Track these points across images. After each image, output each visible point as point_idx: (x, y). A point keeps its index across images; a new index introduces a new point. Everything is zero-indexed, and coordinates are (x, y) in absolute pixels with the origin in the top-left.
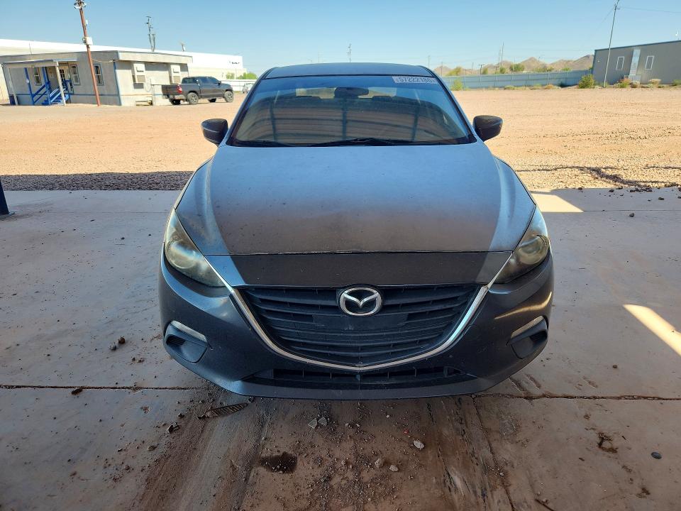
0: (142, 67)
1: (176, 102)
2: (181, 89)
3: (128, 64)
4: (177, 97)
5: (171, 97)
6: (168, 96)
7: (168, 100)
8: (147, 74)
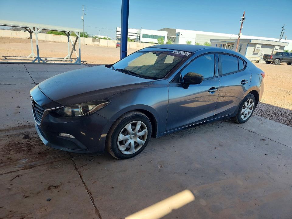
0: (260, 46)
1: (268, 63)
2: (272, 57)
3: (254, 45)
4: (269, 60)
5: (266, 60)
6: (265, 59)
7: (265, 61)
8: (261, 49)
